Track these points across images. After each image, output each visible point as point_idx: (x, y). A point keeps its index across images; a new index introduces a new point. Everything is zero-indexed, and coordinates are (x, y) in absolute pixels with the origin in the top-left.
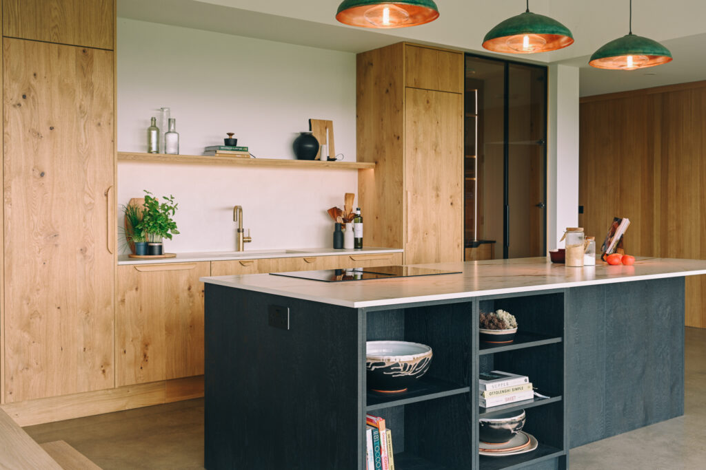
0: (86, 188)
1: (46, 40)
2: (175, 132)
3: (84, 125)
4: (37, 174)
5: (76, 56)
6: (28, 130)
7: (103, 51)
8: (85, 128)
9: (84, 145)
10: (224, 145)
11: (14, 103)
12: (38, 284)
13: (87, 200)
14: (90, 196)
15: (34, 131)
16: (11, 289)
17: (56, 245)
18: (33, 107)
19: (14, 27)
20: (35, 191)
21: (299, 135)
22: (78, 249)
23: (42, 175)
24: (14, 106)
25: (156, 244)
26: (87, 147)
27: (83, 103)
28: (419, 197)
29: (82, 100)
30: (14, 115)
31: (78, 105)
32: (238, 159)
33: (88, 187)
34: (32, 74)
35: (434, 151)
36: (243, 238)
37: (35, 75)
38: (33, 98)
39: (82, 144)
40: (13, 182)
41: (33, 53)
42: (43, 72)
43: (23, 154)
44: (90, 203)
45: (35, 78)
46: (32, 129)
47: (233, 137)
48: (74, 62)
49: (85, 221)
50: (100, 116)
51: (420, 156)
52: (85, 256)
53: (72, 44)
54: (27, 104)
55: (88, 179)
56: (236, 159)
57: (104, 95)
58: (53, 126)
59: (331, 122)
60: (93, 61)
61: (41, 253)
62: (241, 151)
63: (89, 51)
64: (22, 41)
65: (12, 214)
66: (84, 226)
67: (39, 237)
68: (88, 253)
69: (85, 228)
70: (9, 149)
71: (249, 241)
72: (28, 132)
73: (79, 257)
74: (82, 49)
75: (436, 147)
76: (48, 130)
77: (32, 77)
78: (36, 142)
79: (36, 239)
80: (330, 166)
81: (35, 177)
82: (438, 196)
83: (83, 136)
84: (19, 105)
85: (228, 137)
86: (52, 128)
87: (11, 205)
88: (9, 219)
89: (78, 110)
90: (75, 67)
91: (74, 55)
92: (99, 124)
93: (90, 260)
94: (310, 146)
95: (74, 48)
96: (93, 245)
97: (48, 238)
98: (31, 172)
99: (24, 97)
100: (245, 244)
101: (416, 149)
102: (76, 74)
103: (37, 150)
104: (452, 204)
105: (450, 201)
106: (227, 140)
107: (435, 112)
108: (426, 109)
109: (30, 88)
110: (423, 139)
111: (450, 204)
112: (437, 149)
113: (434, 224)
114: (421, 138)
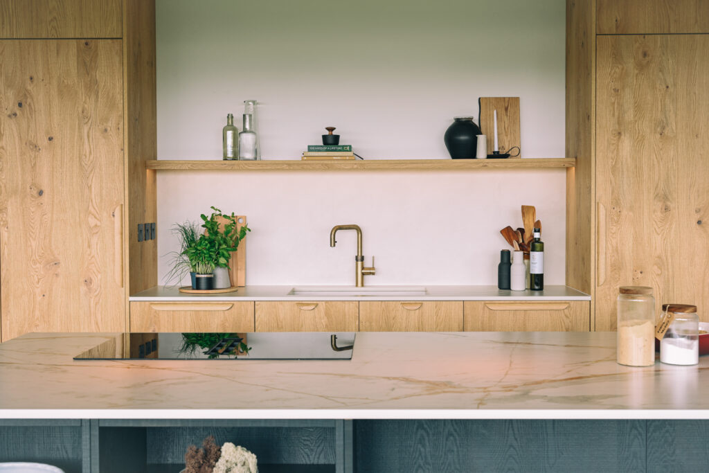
0: (91, 208)
1: (43, 37)
2: (251, 132)
3: (88, 133)
4: (35, 193)
5: (78, 51)
6: (24, 143)
7: (110, 41)
8: (88, 137)
9: (88, 156)
10: (322, 144)
11: (9, 113)
12: (37, 319)
13: (92, 221)
14: (95, 217)
15: (31, 144)
16: (8, 322)
17: (57, 275)
18: (30, 117)
19: (8, 27)
20: (33, 212)
21: (454, 121)
22: (82, 280)
23: (41, 193)
24: (9, 116)
25: (203, 276)
26: (92, 158)
27: (86, 106)
28: (624, 212)
29: (85, 102)
30: (10, 127)
31: (80, 110)
32: (336, 162)
33: (93, 206)
34: (28, 77)
35: (658, 136)
36: (363, 268)
37: (31, 78)
38: (30, 105)
39: (85, 155)
40: (9, 203)
41: (29, 54)
42: (40, 75)
43: (19, 169)
44: (96, 225)
45: (32, 82)
46: (30, 141)
47: (334, 133)
48: (75, 58)
49: (89, 246)
50: (107, 120)
51: (626, 144)
52: (90, 289)
53: (73, 37)
54: (23, 114)
55: (93, 196)
56: (333, 162)
57: (111, 95)
58: (52, 136)
59: (517, 99)
60: (97, 54)
61: (40, 283)
62: (340, 151)
63: (92, 43)
64: (17, 41)
65: (9, 238)
66: (88, 252)
67: (38, 265)
68: (94, 286)
69: (89, 255)
70: (5, 165)
71: (373, 274)
72: (24, 145)
73: (83, 288)
74: (84, 41)
75: (664, 128)
76: (46, 141)
77: (29, 81)
78: (33, 156)
79: (34, 267)
80: (489, 165)
81: (32, 196)
82: (667, 209)
83: (86, 146)
84: (15, 115)
85: (327, 133)
86: (50, 139)
87: (7, 228)
88: (5, 244)
89: (81, 115)
90: (76, 64)
91: (75, 50)
92: (106, 130)
93: (96, 293)
94: (463, 138)
95: (74, 41)
96: (99, 276)
97: (48, 266)
98: (28, 190)
99: (20, 105)
100: (366, 277)
101: (620, 133)
102: (78, 72)
103: (35, 164)
104: (699, 222)
105: (697, 217)
106: (324, 137)
107: (660, 71)
108: (641, 67)
109: (26, 94)
110: (635, 116)
111: (695, 223)
112: (666, 132)
113: (659, 257)
114: (630, 116)
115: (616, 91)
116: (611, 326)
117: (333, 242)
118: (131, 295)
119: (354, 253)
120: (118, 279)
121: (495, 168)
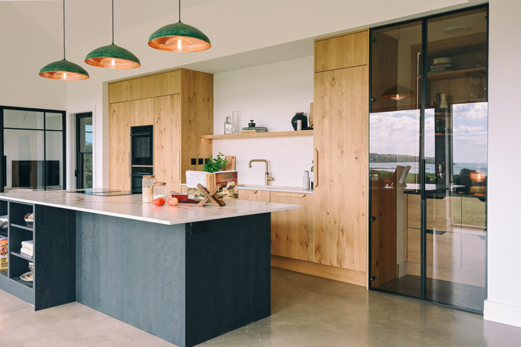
0: (173, 152)
2: (230, 123)
3: (173, 127)
4: (161, 147)
5: (170, 99)
6: (159, 131)
7: (177, 95)
10: (249, 127)
17: (166, 175)
18: (161, 122)
19: (156, 93)
20: (161, 154)
21: (295, 114)
22: (171, 177)
23: (163, 148)
24: (156, 122)
29: (172, 116)
30: (157, 126)
35: (339, 117)
36: (267, 178)
37: (161, 109)
38: (161, 118)
40: (156, 151)
41: (160, 101)
42: (163, 108)
44: (174, 158)
47: (253, 122)
48: (170, 102)
49: (172, 166)
51: (326, 122)
52: (172, 180)
53: (169, 94)
56: (250, 134)
60: (175, 100)
62: (252, 129)
64: (158, 97)
67: (162, 172)
70: (155, 139)
71: (271, 180)
74: (172, 96)
75: (341, 113)
78: (161, 135)
81: (161, 149)
83: (172, 131)
84: (158, 122)
85: (251, 122)
86: (165, 129)
89: (171, 121)
90: (170, 104)
95: (170, 96)
96: (174, 176)
99: (159, 118)
100: (269, 181)
101: (324, 117)
103: (161, 138)
104: (356, 158)
105: (355, 156)
106: (249, 124)
107: (340, 86)
108: (332, 85)
109: (160, 115)
110: (330, 108)
111: (354, 158)
112: (342, 115)
113: (340, 175)
114: (328, 108)
115: (322, 97)
116: (321, 206)
117: (251, 166)
118: (182, 183)
119: (265, 171)
120: (178, 178)
121: (306, 135)
